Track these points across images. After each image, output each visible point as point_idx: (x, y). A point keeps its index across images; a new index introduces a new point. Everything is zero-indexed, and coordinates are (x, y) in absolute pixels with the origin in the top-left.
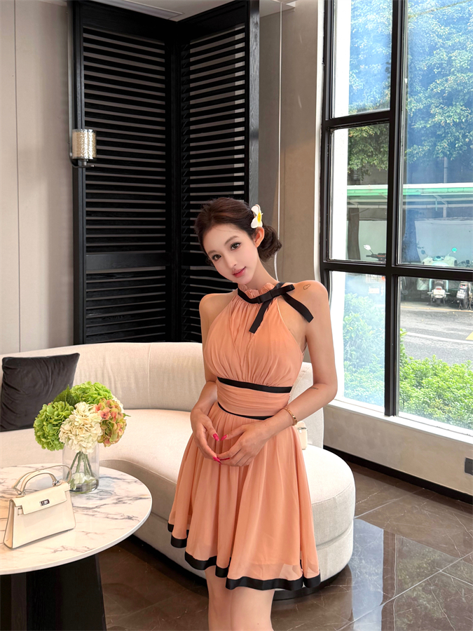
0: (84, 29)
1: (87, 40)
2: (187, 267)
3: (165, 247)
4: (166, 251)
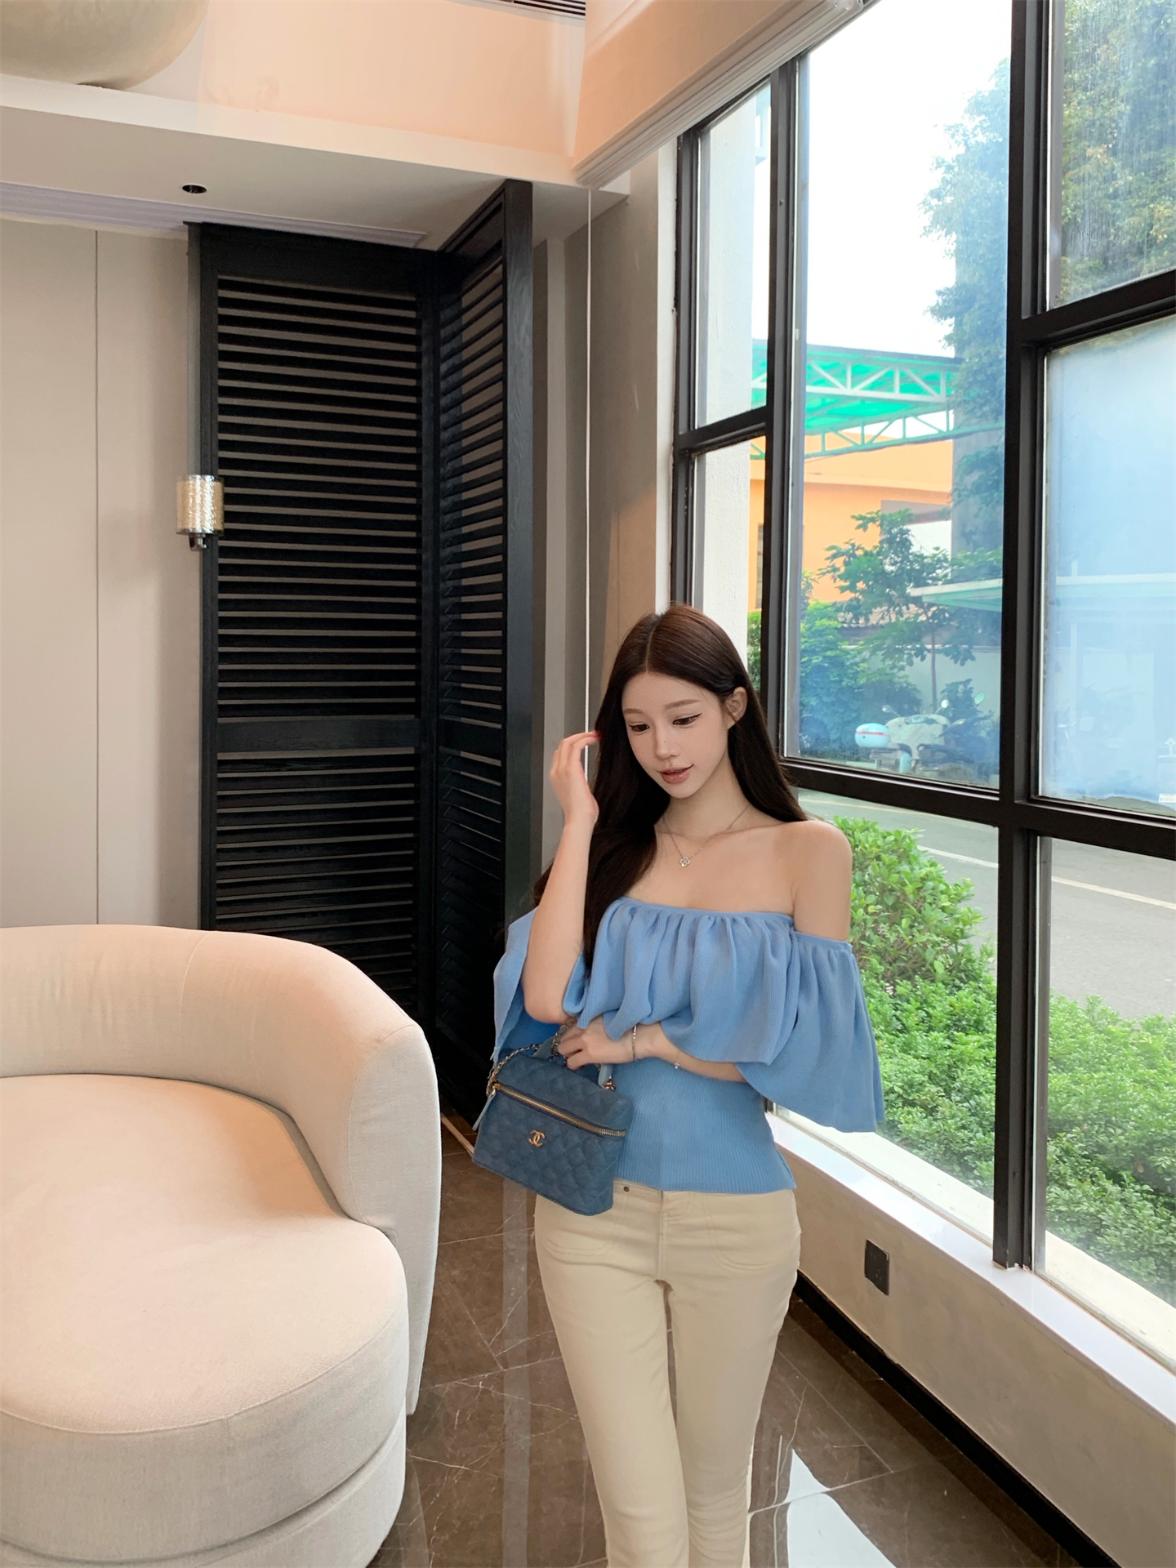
0: (220, 280)
1: (225, 302)
2: (454, 752)
3: (414, 709)
4: (416, 717)
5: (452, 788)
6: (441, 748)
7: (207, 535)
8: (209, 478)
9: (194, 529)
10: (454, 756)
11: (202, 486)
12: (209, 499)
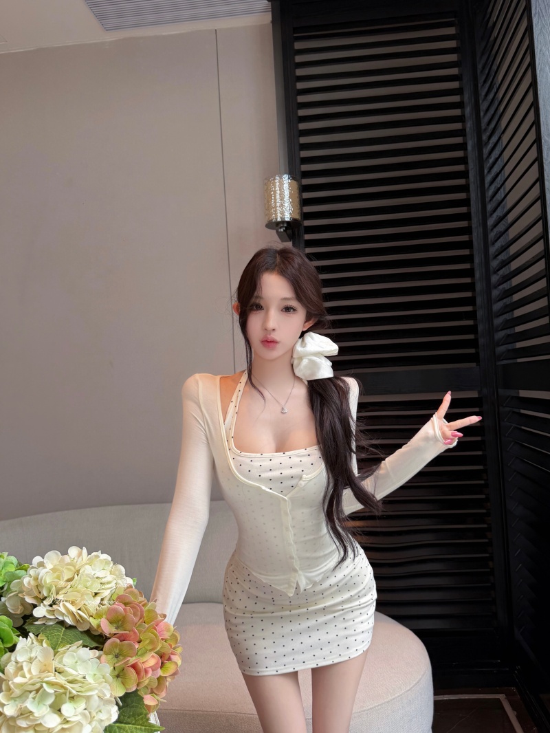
2: (512, 393)
3: (474, 358)
4: (477, 366)
5: (514, 425)
6: (501, 392)
7: (288, 222)
8: (286, 177)
9: (276, 219)
10: (513, 397)
11: (281, 184)
12: (287, 193)
